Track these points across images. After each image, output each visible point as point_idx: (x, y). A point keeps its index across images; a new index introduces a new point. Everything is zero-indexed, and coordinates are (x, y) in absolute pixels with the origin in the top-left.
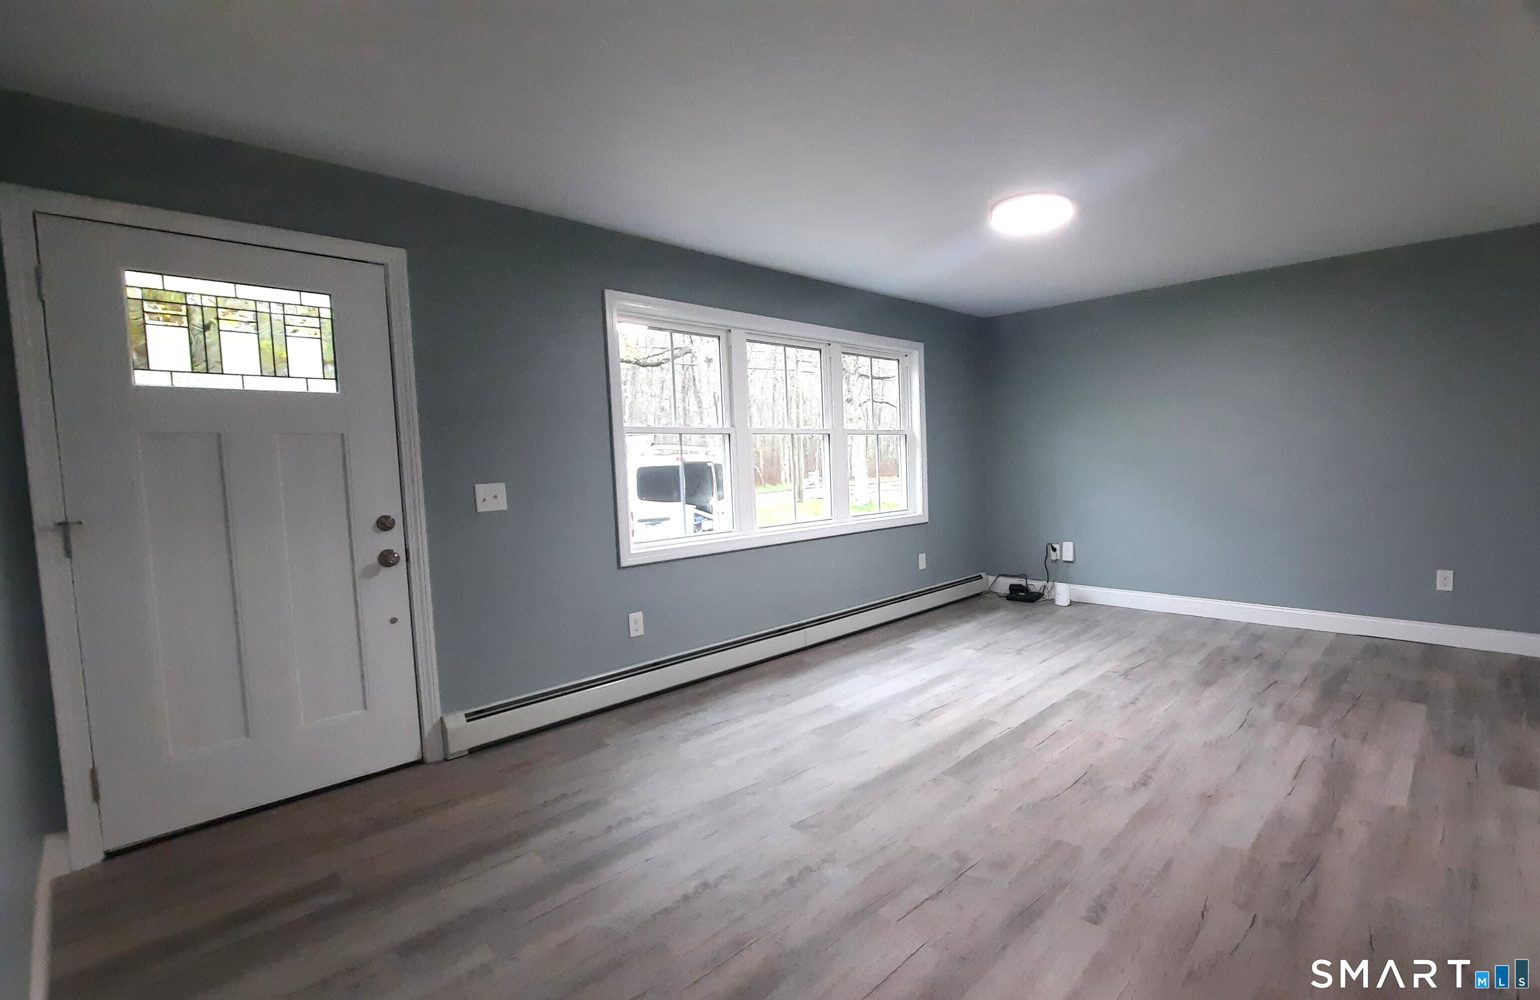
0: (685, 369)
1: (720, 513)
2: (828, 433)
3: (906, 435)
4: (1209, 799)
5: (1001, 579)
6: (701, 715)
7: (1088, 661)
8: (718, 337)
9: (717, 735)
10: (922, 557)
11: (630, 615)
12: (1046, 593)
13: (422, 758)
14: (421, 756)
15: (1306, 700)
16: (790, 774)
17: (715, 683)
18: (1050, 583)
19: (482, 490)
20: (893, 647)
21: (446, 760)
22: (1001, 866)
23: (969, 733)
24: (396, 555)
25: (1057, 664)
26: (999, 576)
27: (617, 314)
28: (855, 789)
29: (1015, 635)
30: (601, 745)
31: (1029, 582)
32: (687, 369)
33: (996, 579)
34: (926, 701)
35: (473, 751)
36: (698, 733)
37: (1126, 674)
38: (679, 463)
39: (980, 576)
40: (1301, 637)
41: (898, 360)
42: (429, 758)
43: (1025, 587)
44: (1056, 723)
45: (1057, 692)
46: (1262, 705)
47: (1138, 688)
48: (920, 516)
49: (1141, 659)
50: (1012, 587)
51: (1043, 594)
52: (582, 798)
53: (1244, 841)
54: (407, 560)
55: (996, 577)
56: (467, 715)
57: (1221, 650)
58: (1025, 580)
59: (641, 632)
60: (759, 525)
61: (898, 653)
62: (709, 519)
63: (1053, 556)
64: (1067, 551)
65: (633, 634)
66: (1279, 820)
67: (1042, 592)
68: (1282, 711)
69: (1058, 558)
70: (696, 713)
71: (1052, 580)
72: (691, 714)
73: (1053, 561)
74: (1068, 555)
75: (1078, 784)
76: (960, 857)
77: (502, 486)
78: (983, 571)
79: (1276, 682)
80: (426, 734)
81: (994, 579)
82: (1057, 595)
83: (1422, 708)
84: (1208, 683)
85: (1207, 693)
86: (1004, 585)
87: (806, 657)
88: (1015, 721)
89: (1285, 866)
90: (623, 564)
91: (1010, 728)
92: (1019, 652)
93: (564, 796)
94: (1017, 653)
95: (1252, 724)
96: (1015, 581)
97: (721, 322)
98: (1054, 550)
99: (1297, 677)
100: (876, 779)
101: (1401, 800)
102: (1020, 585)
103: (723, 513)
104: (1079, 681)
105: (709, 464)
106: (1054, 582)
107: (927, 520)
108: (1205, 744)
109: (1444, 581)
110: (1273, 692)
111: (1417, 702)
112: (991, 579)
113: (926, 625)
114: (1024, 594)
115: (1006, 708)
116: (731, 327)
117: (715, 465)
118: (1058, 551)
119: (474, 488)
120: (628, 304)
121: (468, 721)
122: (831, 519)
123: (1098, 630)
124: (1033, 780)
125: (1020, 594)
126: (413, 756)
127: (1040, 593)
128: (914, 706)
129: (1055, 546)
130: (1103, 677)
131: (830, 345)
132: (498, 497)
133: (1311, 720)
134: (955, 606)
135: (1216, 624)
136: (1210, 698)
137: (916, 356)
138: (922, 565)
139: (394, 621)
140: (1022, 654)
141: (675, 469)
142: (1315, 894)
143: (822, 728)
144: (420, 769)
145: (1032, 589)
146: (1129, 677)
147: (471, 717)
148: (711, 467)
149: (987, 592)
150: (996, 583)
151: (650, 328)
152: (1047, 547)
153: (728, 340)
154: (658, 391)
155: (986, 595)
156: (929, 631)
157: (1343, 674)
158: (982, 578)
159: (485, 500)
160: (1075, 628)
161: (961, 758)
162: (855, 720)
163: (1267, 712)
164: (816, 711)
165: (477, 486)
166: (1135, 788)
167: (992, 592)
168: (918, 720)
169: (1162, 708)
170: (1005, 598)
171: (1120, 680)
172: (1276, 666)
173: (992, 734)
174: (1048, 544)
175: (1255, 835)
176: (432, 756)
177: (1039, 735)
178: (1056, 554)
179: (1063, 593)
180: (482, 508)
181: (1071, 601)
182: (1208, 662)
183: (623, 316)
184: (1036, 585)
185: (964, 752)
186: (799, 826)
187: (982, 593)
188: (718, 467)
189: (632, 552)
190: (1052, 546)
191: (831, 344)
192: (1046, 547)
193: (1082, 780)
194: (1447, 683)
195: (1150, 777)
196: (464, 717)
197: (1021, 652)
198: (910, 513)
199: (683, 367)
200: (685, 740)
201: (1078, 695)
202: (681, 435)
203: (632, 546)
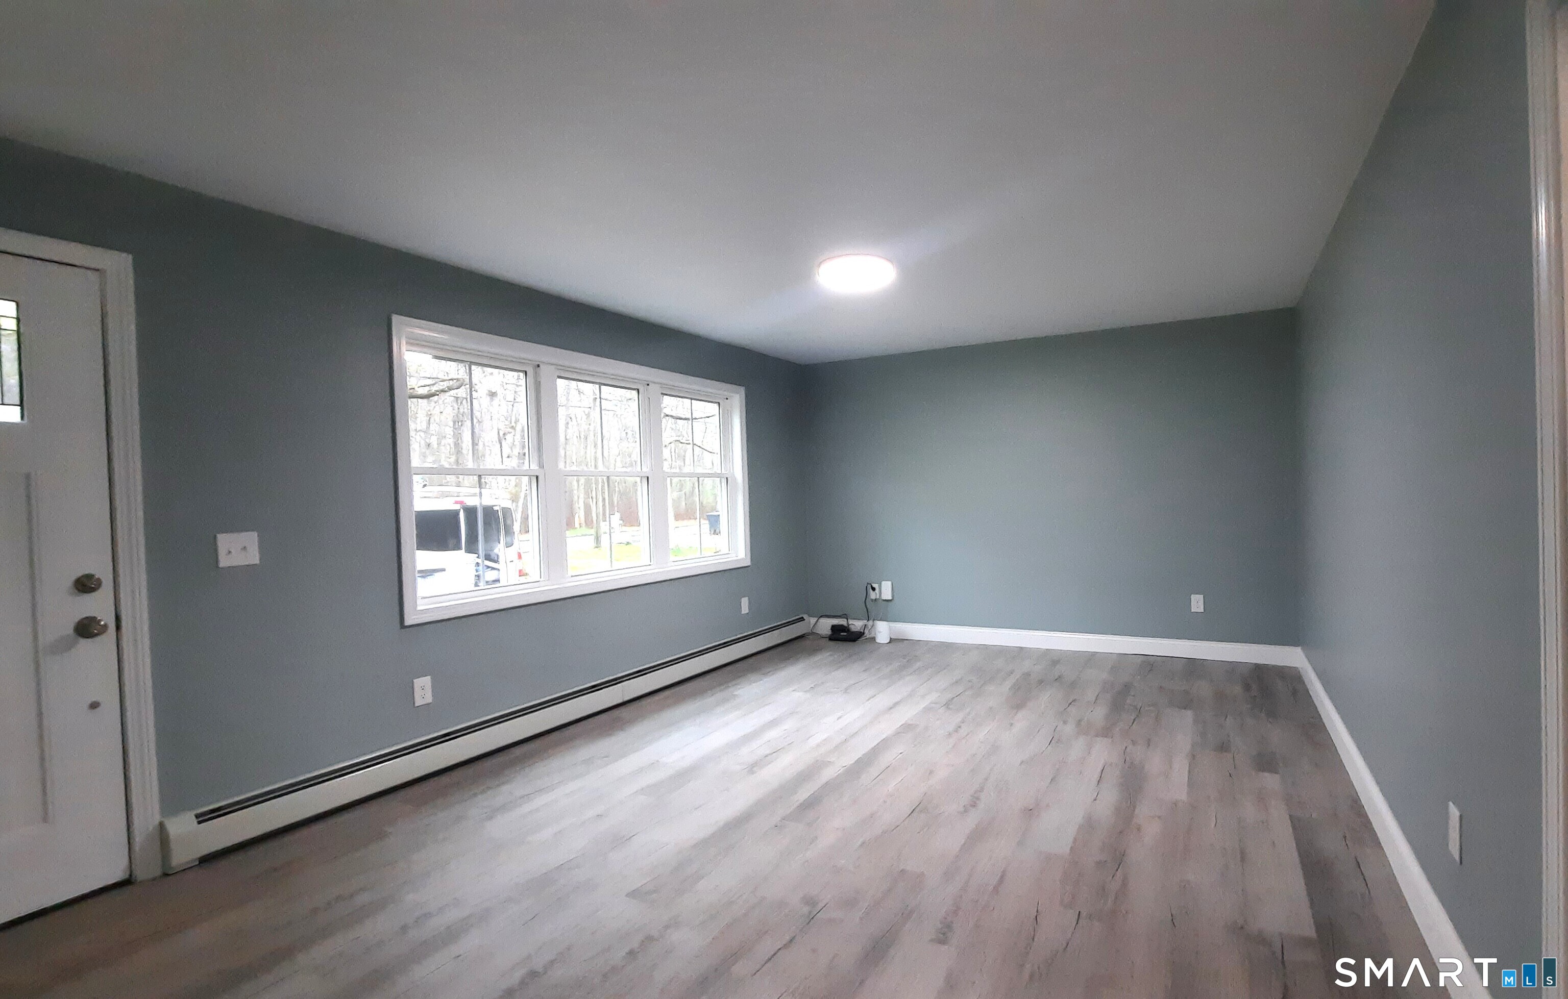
0: (459, 402)
1: (508, 562)
2: (647, 475)
3: (727, 478)
4: (1030, 813)
5: (822, 620)
6: (505, 788)
7: (911, 695)
8: (524, 373)
9: (526, 808)
10: (745, 602)
11: (415, 681)
12: (866, 631)
13: (131, 875)
14: (128, 873)
15: (1099, 714)
16: (619, 840)
17: (517, 751)
18: (870, 623)
19: (225, 541)
20: (719, 695)
21: (166, 875)
22: (850, 903)
23: (804, 776)
24: (102, 623)
25: (885, 699)
26: (821, 617)
27: (406, 343)
28: (695, 846)
29: (840, 674)
30: (381, 836)
31: (851, 622)
32: (461, 403)
33: (818, 620)
34: (758, 748)
35: (207, 860)
36: (504, 808)
37: (947, 705)
38: (457, 507)
39: (803, 618)
40: (1090, 659)
41: (719, 403)
42: (141, 874)
43: (846, 627)
44: (888, 757)
45: (887, 727)
46: (1065, 722)
47: (960, 716)
48: (742, 559)
49: (960, 689)
50: (834, 628)
51: (864, 633)
52: (363, 898)
53: (1062, 845)
54: (118, 627)
55: (816, 619)
56: (197, 816)
57: (1027, 675)
58: (846, 620)
59: (429, 699)
60: (571, 573)
61: (725, 700)
62: (493, 569)
63: (873, 595)
64: (886, 590)
65: (419, 702)
66: (1089, 825)
67: (862, 631)
68: (1083, 728)
69: (878, 597)
70: (498, 786)
71: (873, 619)
72: (492, 788)
73: (872, 600)
74: (887, 594)
75: (914, 814)
76: (810, 901)
77: (254, 535)
78: (804, 613)
79: (1074, 701)
80: (137, 847)
81: (816, 620)
82: (877, 633)
83: (1189, 714)
84: (1019, 706)
85: (1020, 715)
86: (825, 625)
87: (623, 712)
88: (848, 759)
89: (1100, 864)
90: (408, 622)
91: (845, 766)
92: (846, 691)
93: (339, 898)
94: (844, 693)
95: (1059, 740)
96: (836, 622)
97: (530, 357)
98: (874, 589)
99: (1091, 695)
100: (713, 835)
101: (1182, 795)
102: (842, 626)
103: (512, 561)
104: (906, 714)
105: (495, 508)
106: (874, 620)
107: (749, 564)
108: (1022, 762)
109: (1197, 603)
110: (1073, 710)
111: (1185, 709)
112: (813, 620)
113: (754, 670)
114: (845, 634)
115: (838, 748)
116: (540, 362)
117: (503, 509)
118: (877, 591)
119: (215, 537)
120: (420, 332)
121: (199, 823)
122: (650, 565)
123: (918, 664)
124: (872, 816)
125: (842, 634)
126: (116, 874)
127: (861, 632)
128: (748, 753)
129: (874, 585)
130: (927, 710)
131: (648, 385)
132: (248, 549)
133: (1106, 732)
134: (780, 649)
135: (1021, 652)
136: (1022, 720)
137: (736, 399)
138: (745, 609)
139: (94, 706)
140: (848, 693)
141: (455, 514)
142: (1125, 883)
143: (648, 786)
144: (127, 890)
145: (853, 629)
146: (951, 707)
147: (202, 818)
148: (498, 511)
149: (809, 634)
150: (818, 623)
151: (436, 357)
152: (867, 587)
153: (536, 375)
154: (424, 426)
155: (809, 637)
156: (752, 677)
157: (1127, 688)
158: (804, 620)
159: (230, 552)
160: (896, 664)
161: (799, 802)
162: (683, 776)
163: (1069, 729)
164: (641, 770)
165: (218, 535)
166: (966, 811)
167: (813, 633)
168: (752, 768)
169: (982, 734)
170: (827, 639)
171: (941, 711)
172: (1073, 685)
173: (828, 774)
174: (868, 583)
175: (1071, 840)
176: (145, 872)
177: (874, 771)
178: (876, 593)
179: (883, 631)
180: (224, 561)
181: (891, 639)
182: (1016, 688)
183: (412, 344)
184: (856, 625)
185: (803, 794)
186: (633, 894)
187: (804, 634)
188: (506, 511)
189: (419, 608)
190: (872, 586)
191: (650, 385)
192: (865, 588)
193: (917, 810)
194: (1203, 689)
195: (978, 799)
196: (194, 817)
197: (847, 691)
198: (733, 557)
199: (457, 401)
200: (490, 818)
201: (907, 727)
202: (480, 476)
203: (419, 602)
